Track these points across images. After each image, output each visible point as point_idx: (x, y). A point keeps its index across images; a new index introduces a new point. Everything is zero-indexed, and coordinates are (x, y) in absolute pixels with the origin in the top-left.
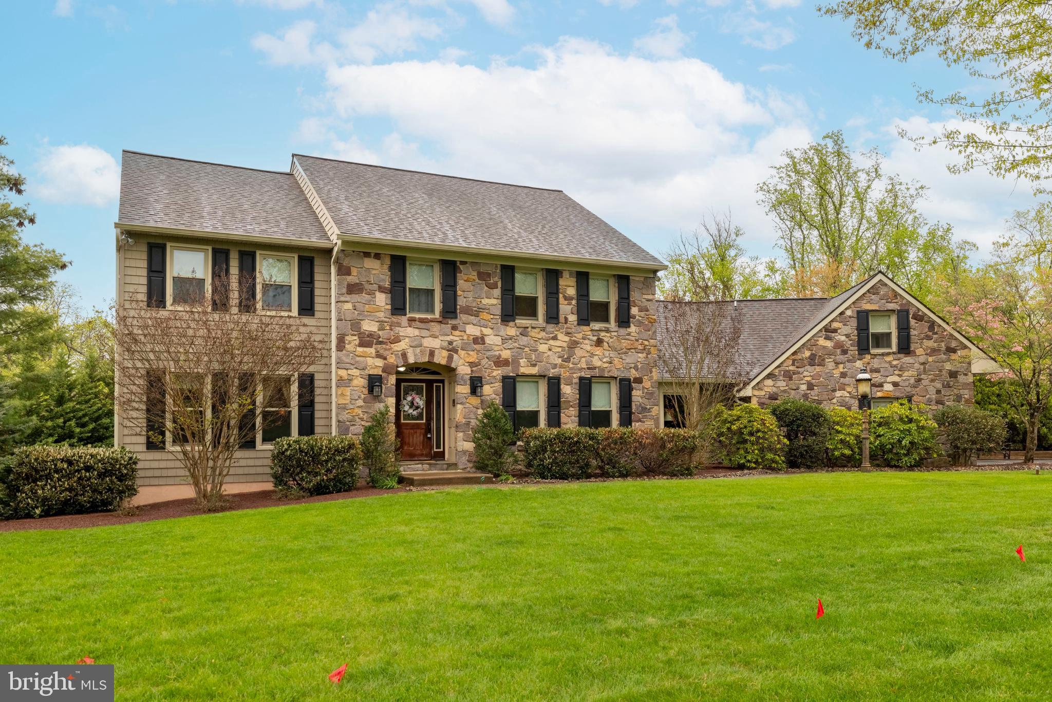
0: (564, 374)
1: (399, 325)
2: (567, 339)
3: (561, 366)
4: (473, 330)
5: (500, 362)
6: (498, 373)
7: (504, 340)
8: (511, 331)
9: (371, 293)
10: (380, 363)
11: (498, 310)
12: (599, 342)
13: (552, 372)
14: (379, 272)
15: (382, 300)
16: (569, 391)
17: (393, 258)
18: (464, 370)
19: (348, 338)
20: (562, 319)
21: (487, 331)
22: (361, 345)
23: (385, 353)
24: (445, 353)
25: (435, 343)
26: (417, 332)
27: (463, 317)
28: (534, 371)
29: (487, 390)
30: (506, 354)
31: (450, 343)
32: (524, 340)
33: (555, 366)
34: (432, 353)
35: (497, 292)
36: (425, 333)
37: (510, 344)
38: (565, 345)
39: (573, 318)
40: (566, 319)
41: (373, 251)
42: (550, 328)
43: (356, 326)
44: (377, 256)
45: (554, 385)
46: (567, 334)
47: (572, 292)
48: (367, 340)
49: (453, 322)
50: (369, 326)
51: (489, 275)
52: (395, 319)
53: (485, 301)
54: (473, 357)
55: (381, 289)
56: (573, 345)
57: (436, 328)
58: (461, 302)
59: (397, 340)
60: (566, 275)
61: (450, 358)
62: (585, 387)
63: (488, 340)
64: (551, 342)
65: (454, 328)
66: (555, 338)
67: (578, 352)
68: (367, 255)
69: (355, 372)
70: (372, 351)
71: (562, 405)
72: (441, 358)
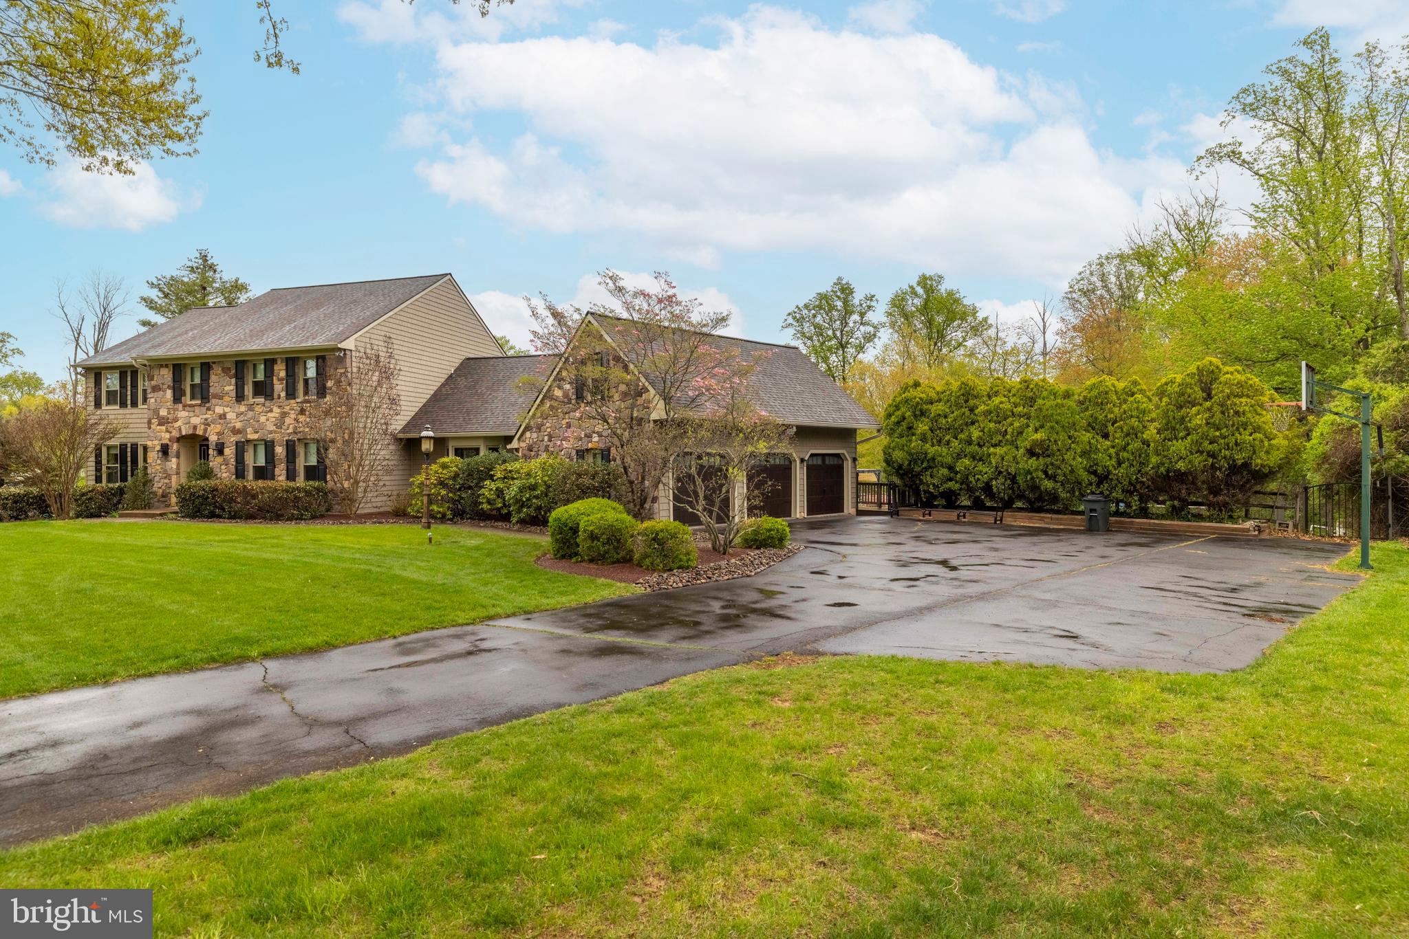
0: (277, 437)
1: (177, 410)
2: (279, 411)
3: (275, 432)
4: (219, 410)
5: (236, 431)
6: (234, 439)
7: (239, 415)
8: (243, 408)
9: (164, 391)
10: (167, 436)
11: (233, 394)
12: (302, 412)
13: (270, 437)
14: (166, 375)
15: (169, 393)
16: (280, 450)
17: (174, 366)
18: (213, 438)
19: (153, 421)
20: (275, 396)
21: (227, 410)
22: (159, 425)
23: (171, 429)
24: (203, 427)
25: (196, 421)
26: (187, 414)
27: (214, 401)
28: (255, 436)
29: (227, 451)
30: (238, 425)
31: (206, 419)
32: (250, 414)
33: (271, 432)
34: (195, 427)
35: (233, 381)
36: (192, 414)
37: (242, 418)
38: (277, 415)
39: (283, 394)
40: (279, 396)
41: (164, 363)
42: (268, 403)
43: (156, 412)
44: (167, 366)
45: (269, 446)
46: (280, 407)
47: (283, 374)
48: (163, 421)
49: (207, 405)
50: (163, 412)
51: (229, 369)
52: (176, 406)
53: (227, 388)
54: (218, 428)
55: (169, 387)
56: (284, 415)
57: (197, 409)
58: (212, 390)
59: (176, 420)
60: (279, 362)
61: (205, 430)
62: (291, 448)
63: (228, 416)
64: (269, 414)
65: (209, 409)
66: (271, 411)
67: (288, 421)
68: (161, 366)
69: (156, 442)
70: (163, 428)
71: (276, 463)
72: (200, 432)
